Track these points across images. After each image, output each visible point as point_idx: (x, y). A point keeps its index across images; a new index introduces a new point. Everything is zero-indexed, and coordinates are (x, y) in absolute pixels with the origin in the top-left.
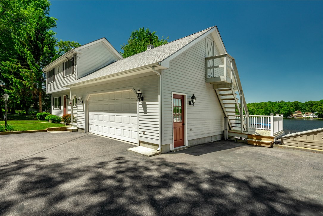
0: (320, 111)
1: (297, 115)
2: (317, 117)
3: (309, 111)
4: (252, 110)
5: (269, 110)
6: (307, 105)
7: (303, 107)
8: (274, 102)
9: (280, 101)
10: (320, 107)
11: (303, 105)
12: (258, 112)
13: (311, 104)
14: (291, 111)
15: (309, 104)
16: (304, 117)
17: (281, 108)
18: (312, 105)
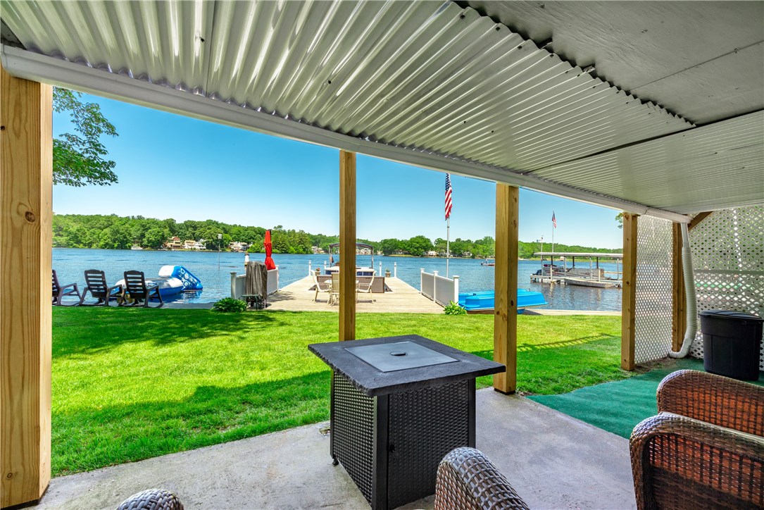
0: (209, 238)
1: (174, 244)
2: (205, 248)
3: (190, 238)
4: (78, 230)
5: (122, 234)
6: (187, 227)
7: (181, 231)
8: (124, 216)
9: (135, 216)
10: (208, 231)
11: (180, 226)
12: (95, 236)
13: (192, 226)
14: (165, 236)
15: (191, 226)
16: (186, 248)
17: (147, 230)
18: (195, 228)
